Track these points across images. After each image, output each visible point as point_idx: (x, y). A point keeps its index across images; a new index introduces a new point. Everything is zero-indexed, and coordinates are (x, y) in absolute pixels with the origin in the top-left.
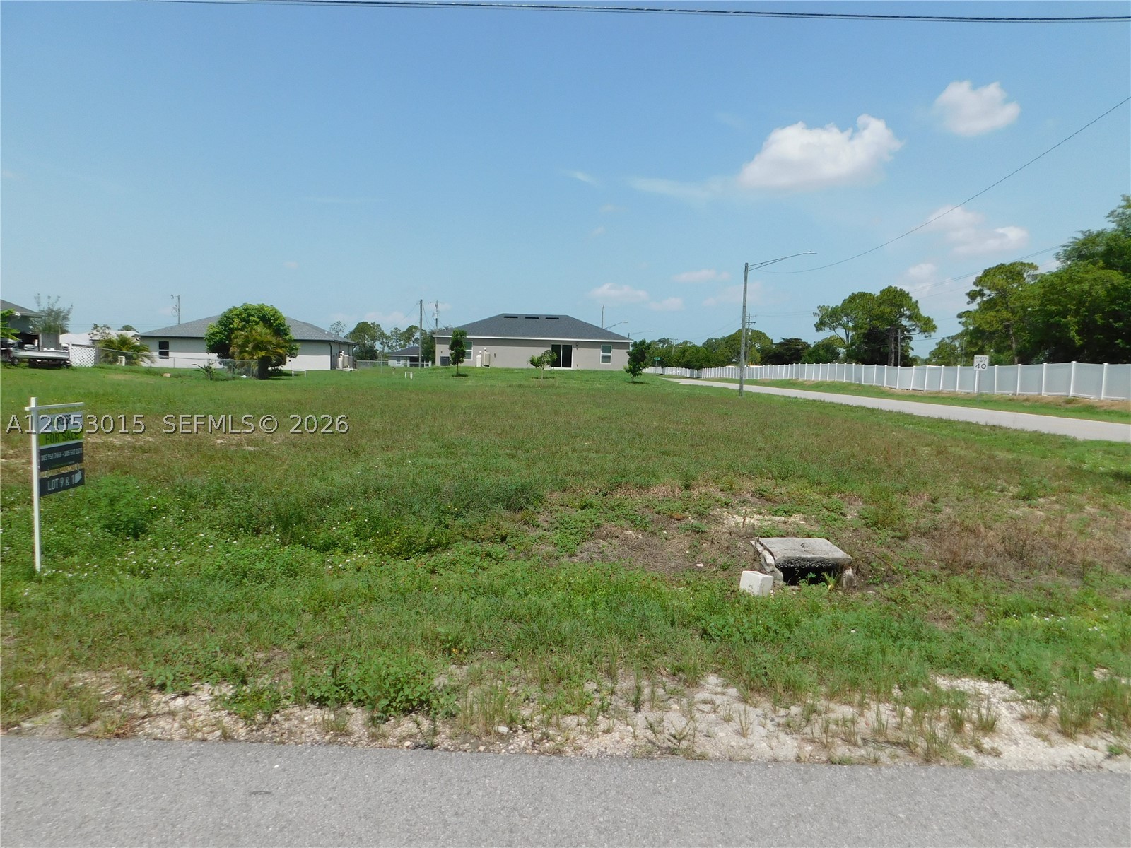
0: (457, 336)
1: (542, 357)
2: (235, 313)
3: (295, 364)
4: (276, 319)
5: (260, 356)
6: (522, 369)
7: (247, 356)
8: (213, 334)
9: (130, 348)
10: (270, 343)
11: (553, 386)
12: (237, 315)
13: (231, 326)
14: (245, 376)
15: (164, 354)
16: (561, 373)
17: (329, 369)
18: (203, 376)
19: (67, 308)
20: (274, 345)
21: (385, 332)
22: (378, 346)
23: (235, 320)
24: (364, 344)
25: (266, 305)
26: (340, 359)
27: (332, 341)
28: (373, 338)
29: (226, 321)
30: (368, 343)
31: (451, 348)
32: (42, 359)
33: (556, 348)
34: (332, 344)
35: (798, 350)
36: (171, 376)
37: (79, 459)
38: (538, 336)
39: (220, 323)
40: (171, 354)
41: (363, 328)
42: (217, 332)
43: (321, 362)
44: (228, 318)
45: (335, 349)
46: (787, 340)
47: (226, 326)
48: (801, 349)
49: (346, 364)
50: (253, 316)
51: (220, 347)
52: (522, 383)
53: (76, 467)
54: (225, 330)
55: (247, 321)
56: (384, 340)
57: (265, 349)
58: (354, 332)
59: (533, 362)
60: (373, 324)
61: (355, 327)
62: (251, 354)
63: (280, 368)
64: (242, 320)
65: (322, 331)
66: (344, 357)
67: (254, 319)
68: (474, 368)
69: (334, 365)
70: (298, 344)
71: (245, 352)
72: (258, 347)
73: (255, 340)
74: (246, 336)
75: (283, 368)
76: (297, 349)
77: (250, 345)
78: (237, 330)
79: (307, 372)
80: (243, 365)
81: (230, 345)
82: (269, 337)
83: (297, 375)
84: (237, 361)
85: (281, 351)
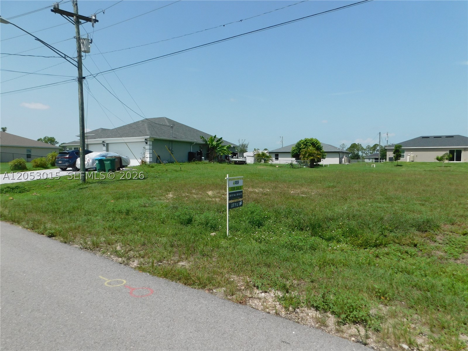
1: (443, 156)
3: (324, 162)
4: (317, 144)
5: (311, 159)
6: (431, 162)
7: (306, 159)
8: (294, 151)
9: (266, 157)
11: (449, 171)
12: (303, 143)
13: (301, 147)
14: (305, 167)
15: (277, 159)
16: (455, 164)
17: (339, 163)
18: (290, 167)
19: (247, 144)
20: (316, 154)
21: (363, 147)
22: (360, 153)
23: (302, 145)
24: (354, 153)
26: (343, 159)
27: (340, 152)
28: (358, 150)
30: (356, 152)
31: (394, 153)
32: (238, 161)
33: (452, 152)
36: (278, 167)
38: (441, 146)
39: (296, 146)
40: (279, 158)
41: (354, 146)
43: (334, 161)
45: (341, 155)
49: (346, 161)
51: (295, 155)
52: (431, 169)
54: (298, 149)
55: (306, 145)
56: (363, 151)
57: (313, 156)
58: (350, 148)
59: (438, 159)
60: (358, 144)
61: (350, 145)
62: (308, 158)
63: (318, 163)
65: (336, 148)
66: (345, 158)
67: (309, 144)
70: (326, 154)
71: (305, 157)
72: (310, 155)
73: (309, 152)
74: (305, 151)
75: (320, 163)
76: (325, 156)
77: (307, 154)
78: (303, 148)
79: (330, 165)
80: (304, 162)
81: (300, 155)
82: (314, 151)
83: (325, 166)
84: (302, 161)
85: (319, 156)
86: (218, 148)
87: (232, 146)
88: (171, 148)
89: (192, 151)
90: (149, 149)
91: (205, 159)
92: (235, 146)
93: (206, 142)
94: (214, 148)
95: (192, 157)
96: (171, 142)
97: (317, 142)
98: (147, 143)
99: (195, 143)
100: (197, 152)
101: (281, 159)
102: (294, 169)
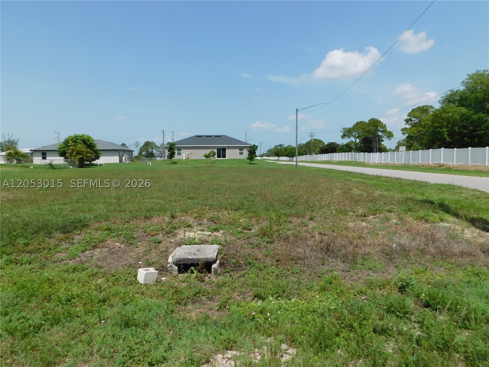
0: (171, 145)
2: (70, 138)
3: (100, 161)
4: (89, 141)
6: (203, 160)
7: (73, 158)
8: (60, 148)
10: (84, 151)
12: (71, 139)
13: (68, 145)
14: (71, 167)
15: (44, 158)
17: (119, 162)
18: (48, 167)
23: (70, 142)
25: (85, 134)
26: (124, 158)
27: (119, 150)
29: (66, 142)
33: (219, 149)
35: (335, 147)
36: (33, 168)
38: (211, 145)
39: (64, 143)
40: (48, 158)
42: (62, 147)
43: (115, 159)
44: (67, 141)
45: (121, 153)
46: (330, 143)
47: (66, 144)
48: (336, 147)
49: (127, 160)
50: (78, 140)
51: (64, 154)
55: (75, 142)
62: (75, 157)
63: (92, 162)
64: (74, 141)
66: (125, 157)
67: (78, 141)
68: (182, 160)
69: (121, 160)
70: (101, 152)
71: (73, 156)
72: (78, 153)
73: (77, 150)
74: (73, 149)
75: (95, 162)
76: (100, 154)
77: (75, 153)
78: (71, 146)
79: (105, 164)
80: (71, 161)
81: (66, 153)
82: (83, 149)
83: (100, 165)
84: (69, 160)
85: (89, 155)
97: (89, 138)
101: (50, 159)
102: (53, 170)
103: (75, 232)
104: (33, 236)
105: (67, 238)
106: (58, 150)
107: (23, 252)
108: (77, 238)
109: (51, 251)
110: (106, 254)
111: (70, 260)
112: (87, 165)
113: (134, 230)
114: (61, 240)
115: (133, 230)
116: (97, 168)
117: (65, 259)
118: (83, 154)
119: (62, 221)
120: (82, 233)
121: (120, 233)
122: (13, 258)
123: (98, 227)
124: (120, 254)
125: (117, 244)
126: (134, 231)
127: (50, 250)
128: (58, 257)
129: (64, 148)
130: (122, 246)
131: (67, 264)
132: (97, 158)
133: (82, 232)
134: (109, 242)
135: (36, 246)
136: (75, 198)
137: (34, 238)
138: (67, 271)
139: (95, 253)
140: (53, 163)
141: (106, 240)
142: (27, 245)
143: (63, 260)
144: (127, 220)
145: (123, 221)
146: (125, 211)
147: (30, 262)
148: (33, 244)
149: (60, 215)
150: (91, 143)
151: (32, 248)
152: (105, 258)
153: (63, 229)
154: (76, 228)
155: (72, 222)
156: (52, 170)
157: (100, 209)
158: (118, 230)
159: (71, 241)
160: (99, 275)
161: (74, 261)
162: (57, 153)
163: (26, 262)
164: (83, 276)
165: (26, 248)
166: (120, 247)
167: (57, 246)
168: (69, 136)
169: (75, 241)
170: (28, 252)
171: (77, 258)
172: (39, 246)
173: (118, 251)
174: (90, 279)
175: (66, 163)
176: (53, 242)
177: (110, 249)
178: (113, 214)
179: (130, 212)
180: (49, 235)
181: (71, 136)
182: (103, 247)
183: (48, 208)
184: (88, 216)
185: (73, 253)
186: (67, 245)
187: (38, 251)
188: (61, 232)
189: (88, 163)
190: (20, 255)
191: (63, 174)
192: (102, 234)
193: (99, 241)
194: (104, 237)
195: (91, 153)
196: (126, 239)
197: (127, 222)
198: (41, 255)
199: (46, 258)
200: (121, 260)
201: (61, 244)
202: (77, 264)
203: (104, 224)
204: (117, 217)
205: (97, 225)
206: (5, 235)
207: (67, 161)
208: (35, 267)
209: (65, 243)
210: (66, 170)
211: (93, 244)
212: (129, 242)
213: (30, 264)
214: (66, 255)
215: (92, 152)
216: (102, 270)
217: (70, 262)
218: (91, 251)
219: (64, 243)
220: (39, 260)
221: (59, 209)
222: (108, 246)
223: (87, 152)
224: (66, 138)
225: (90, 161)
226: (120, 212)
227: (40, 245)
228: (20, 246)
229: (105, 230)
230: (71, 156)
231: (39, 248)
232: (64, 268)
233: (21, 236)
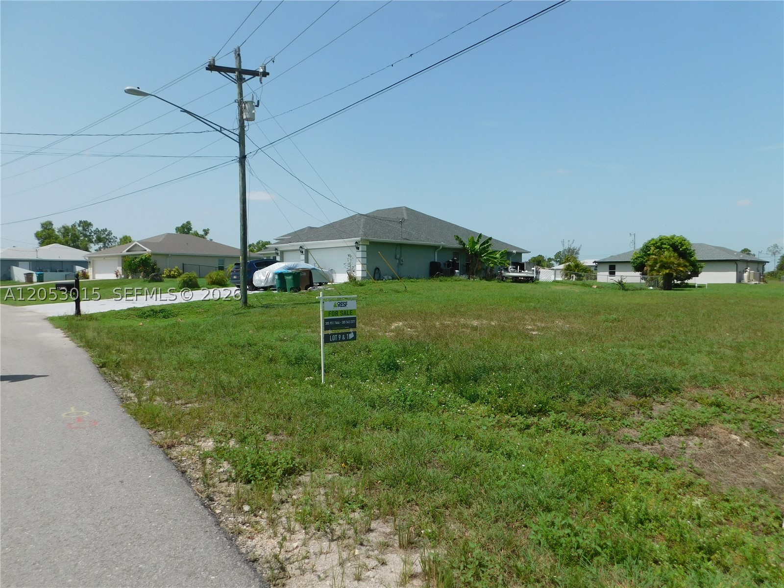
2: (652, 243)
3: (699, 279)
4: (682, 245)
5: (664, 273)
7: (655, 273)
8: (636, 259)
9: (581, 270)
10: (673, 263)
12: (654, 244)
13: (649, 252)
14: (652, 288)
15: (612, 273)
17: (735, 282)
18: (617, 287)
20: (676, 264)
23: (652, 248)
25: (677, 235)
26: (746, 275)
27: (737, 260)
29: (646, 249)
32: (520, 277)
34: (737, 263)
36: (597, 288)
37: (354, 326)
39: (642, 250)
40: (616, 273)
42: (640, 257)
43: (728, 277)
44: (647, 246)
45: (741, 266)
47: (646, 252)
49: (752, 279)
50: (665, 244)
51: (639, 267)
53: (351, 330)
54: (644, 255)
55: (660, 248)
57: (670, 268)
62: (658, 271)
63: (686, 281)
64: (657, 247)
66: (749, 273)
67: (665, 246)
69: (740, 279)
70: (703, 264)
71: (654, 270)
72: (664, 266)
73: (662, 261)
74: (655, 259)
75: (690, 282)
76: (702, 267)
77: (658, 265)
78: (653, 254)
79: (709, 285)
80: (652, 279)
81: (645, 266)
82: (672, 259)
83: (700, 287)
84: (648, 277)
85: (681, 269)
86: (485, 256)
87: (514, 252)
88: (398, 256)
89: (436, 261)
90: (362, 258)
91: (461, 274)
92: (520, 251)
93: (464, 244)
94: (477, 255)
95: (436, 271)
96: (401, 245)
97: (683, 242)
98: (358, 248)
99: (441, 247)
100: (447, 262)
101: (619, 275)
102: (624, 291)
103: (655, 397)
104: (591, 392)
105: (641, 406)
106: (632, 261)
107: (577, 413)
108: (658, 409)
109: (615, 422)
110: (711, 451)
111: (644, 445)
112: (677, 286)
113: (774, 417)
114: (631, 407)
115: (770, 416)
116: (694, 291)
117: (637, 440)
118: (671, 268)
119: (635, 375)
120: (668, 402)
121: (742, 416)
122: (563, 419)
123: (697, 396)
124: (739, 458)
125: (734, 437)
126: (774, 420)
127: (614, 419)
128: (626, 434)
129: (642, 257)
130: (746, 444)
131: (640, 450)
132: (696, 274)
133: (667, 400)
134: (718, 428)
135: (594, 408)
136: (658, 339)
137: (593, 395)
138: (638, 463)
139: (690, 443)
140: (624, 281)
141: (712, 425)
142: (582, 403)
143: (632, 441)
144: (757, 394)
145: (748, 393)
146: (753, 375)
147: (584, 431)
148: (591, 404)
149: (632, 365)
150: (687, 248)
151: (589, 409)
152: (708, 459)
153: (635, 389)
154: (657, 390)
155: (652, 380)
156: (621, 292)
157: (702, 363)
158: (737, 410)
159: (648, 412)
160: (696, 489)
161: (652, 449)
162: (630, 266)
163: (579, 431)
164: (665, 479)
165: (580, 408)
166: (740, 445)
167: (625, 415)
168: (650, 239)
169: (655, 414)
170: (582, 415)
171: (657, 444)
172: (599, 410)
173: (736, 452)
174: (679, 491)
175: (643, 281)
176: (619, 407)
177: (720, 443)
178: (728, 376)
179: (765, 378)
180: (615, 394)
181: (653, 239)
182: (704, 436)
183: (615, 350)
184: (680, 373)
185: (650, 434)
186: (641, 418)
187: (596, 416)
188: (633, 394)
189: (679, 282)
190: (572, 417)
191: (639, 299)
192: (705, 411)
193: (697, 422)
194: (708, 418)
195: (685, 266)
196: (754, 430)
197: (757, 397)
198: (600, 425)
199: (608, 431)
200: (742, 471)
201: (632, 412)
202: (656, 455)
203: (710, 394)
204: (736, 385)
205: (695, 393)
206: (555, 383)
207: (645, 279)
208: (591, 441)
209: (638, 413)
210: (644, 292)
211: (687, 427)
212: (762, 439)
213: (584, 434)
214: (639, 435)
215: (687, 264)
216: (701, 480)
217: (645, 448)
218: (682, 439)
219: (636, 412)
220: (597, 431)
221: (632, 354)
222: (715, 436)
223: (679, 265)
224: (646, 242)
225: (682, 280)
226: (742, 375)
227: (599, 407)
228: (574, 403)
229: (711, 405)
230: (651, 270)
231: (599, 413)
232: (634, 456)
233: (576, 388)
